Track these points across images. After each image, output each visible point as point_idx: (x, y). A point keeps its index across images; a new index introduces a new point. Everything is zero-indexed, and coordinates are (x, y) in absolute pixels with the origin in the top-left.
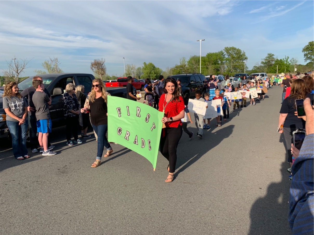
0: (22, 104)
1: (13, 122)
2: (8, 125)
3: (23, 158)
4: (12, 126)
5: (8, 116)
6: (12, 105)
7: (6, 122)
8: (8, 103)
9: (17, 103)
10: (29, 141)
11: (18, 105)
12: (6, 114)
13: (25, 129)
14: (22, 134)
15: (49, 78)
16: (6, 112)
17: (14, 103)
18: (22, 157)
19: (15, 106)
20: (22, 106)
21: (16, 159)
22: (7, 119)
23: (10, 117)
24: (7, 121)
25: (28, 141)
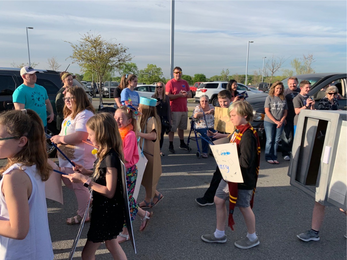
0: (284, 105)
1: (270, 123)
2: (265, 126)
3: (274, 162)
4: (269, 127)
5: (267, 116)
6: (274, 105)
7: (263, 121)
8: (270, 103)
9: (278, 103)
10: (281, 145)
11: (279, 105)
12: (264, 113)
13: (280, 133)
14: (276, 137)
15: (313, 79)
16: (266, 112)
17: (276, 104)
18: (272, 161)
19: (277, 106)
20: (283, 108)
21: (267, 161)
22: (265, 119)
23: (268, 118)
24: (265, 121)
25: (279, 145)
